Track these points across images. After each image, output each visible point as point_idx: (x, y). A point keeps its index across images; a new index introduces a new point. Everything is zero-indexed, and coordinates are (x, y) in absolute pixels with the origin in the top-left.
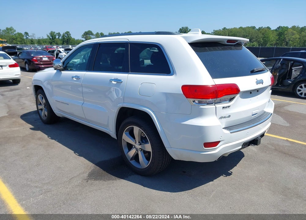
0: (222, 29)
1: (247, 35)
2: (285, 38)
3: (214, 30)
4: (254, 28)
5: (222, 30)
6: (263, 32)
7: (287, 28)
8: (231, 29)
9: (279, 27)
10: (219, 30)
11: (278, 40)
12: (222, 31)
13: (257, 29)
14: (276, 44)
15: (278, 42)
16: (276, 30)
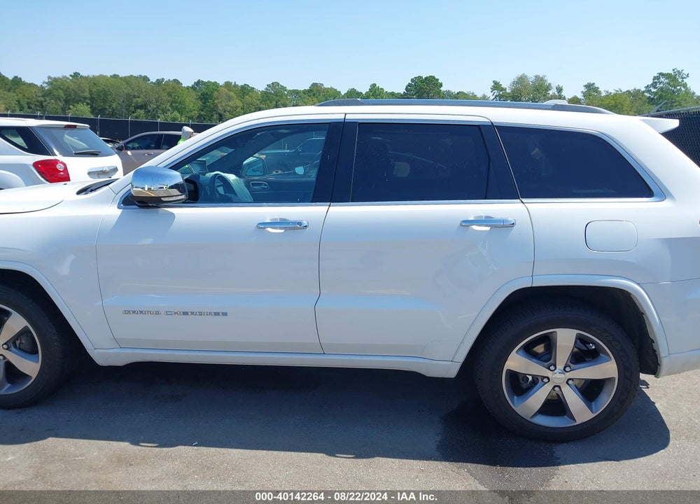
0: (71, 76)
1: (136, 94)
2: (216, 106)
3: (49, 78)
4: (146, 79)
5: (71, 78)
6: (168, 90)
7: (215, 84)
8: (94, 77)
9: (199, 81)
10: (65, 77)
11: (202, 110)
12: (71, 80)
13: (154, 83)
14: (200, 117)
15: (203, 113)
16: (193, 87)
